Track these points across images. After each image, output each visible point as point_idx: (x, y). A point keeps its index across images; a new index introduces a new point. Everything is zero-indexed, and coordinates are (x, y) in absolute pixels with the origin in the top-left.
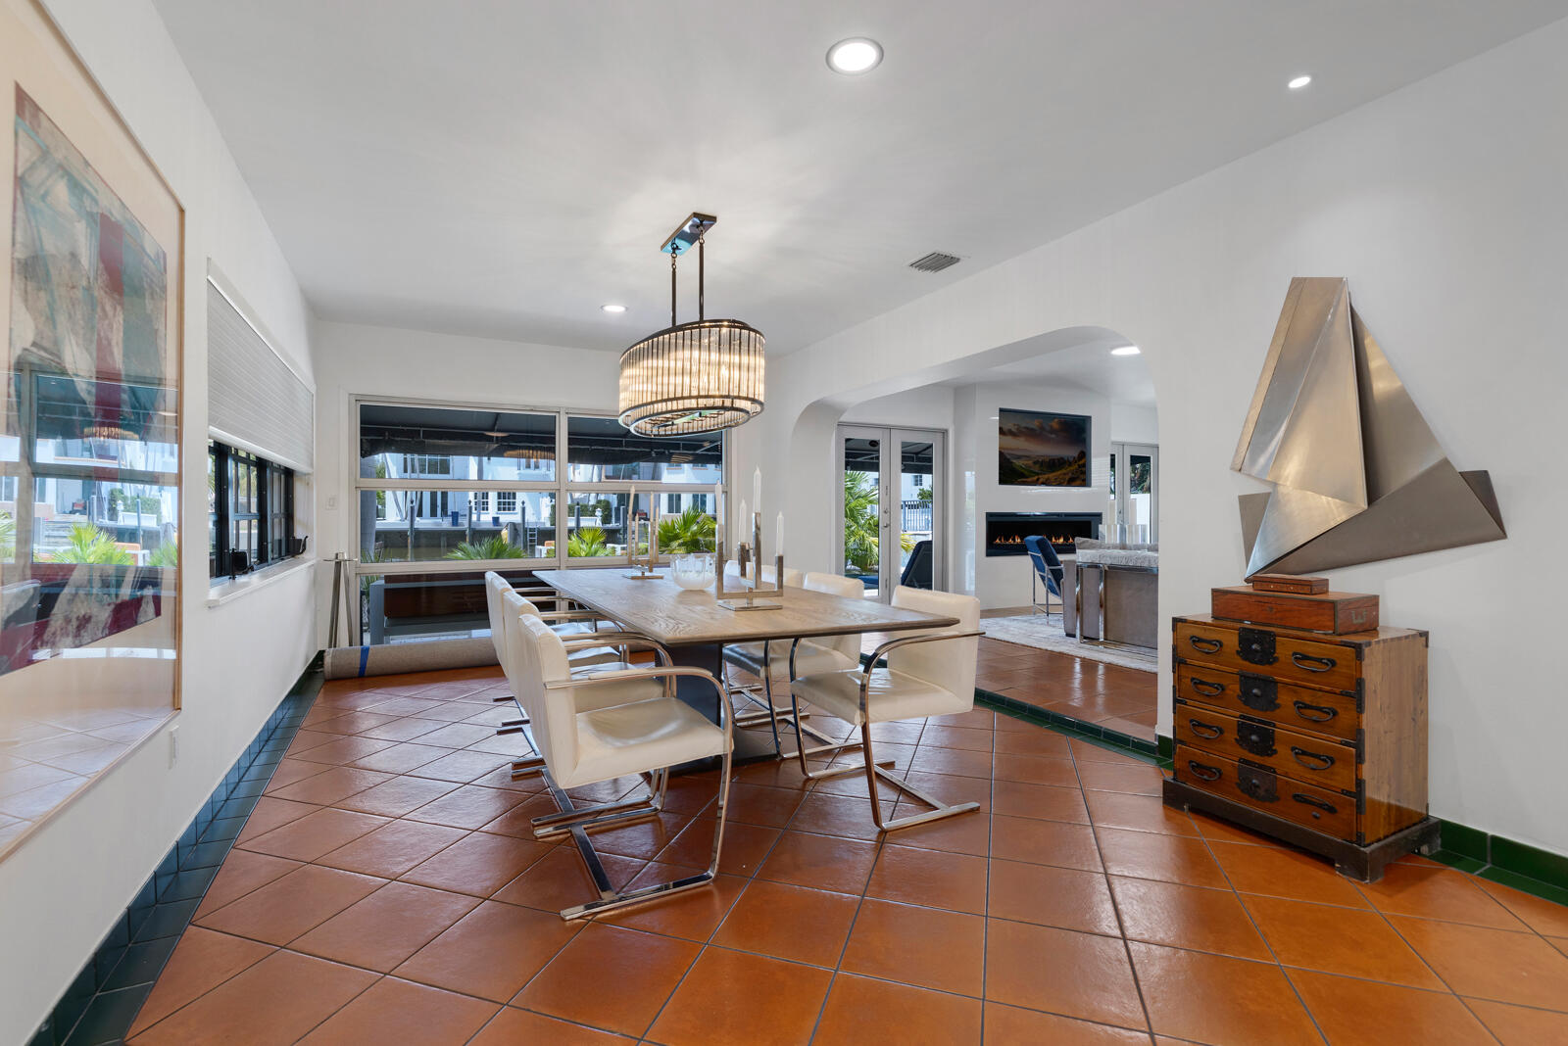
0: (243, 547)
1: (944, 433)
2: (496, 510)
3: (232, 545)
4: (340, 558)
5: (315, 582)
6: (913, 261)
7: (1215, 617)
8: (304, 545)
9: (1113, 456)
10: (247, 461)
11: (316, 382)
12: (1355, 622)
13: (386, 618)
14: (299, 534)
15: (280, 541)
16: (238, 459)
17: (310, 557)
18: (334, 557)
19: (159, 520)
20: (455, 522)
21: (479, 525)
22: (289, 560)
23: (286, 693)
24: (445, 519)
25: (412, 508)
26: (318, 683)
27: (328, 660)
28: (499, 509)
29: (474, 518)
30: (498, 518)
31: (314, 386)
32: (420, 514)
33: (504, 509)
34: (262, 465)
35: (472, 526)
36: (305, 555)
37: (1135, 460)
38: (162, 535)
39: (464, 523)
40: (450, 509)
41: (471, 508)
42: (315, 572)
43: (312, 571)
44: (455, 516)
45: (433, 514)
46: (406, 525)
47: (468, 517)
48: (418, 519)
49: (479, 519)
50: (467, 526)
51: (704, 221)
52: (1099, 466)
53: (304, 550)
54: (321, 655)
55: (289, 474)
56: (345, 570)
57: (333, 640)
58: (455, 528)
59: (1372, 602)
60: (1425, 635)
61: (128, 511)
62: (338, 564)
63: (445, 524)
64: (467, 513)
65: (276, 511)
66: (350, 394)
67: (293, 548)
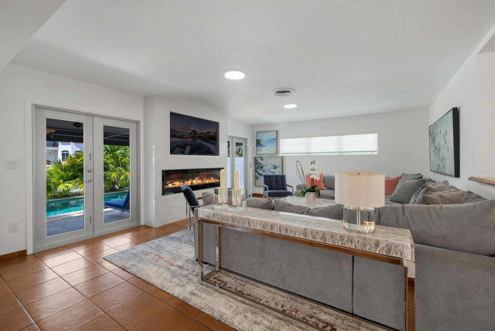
1: (137, 123)
9: (229, 142)
37: (237, 144)
52: (223, 147)
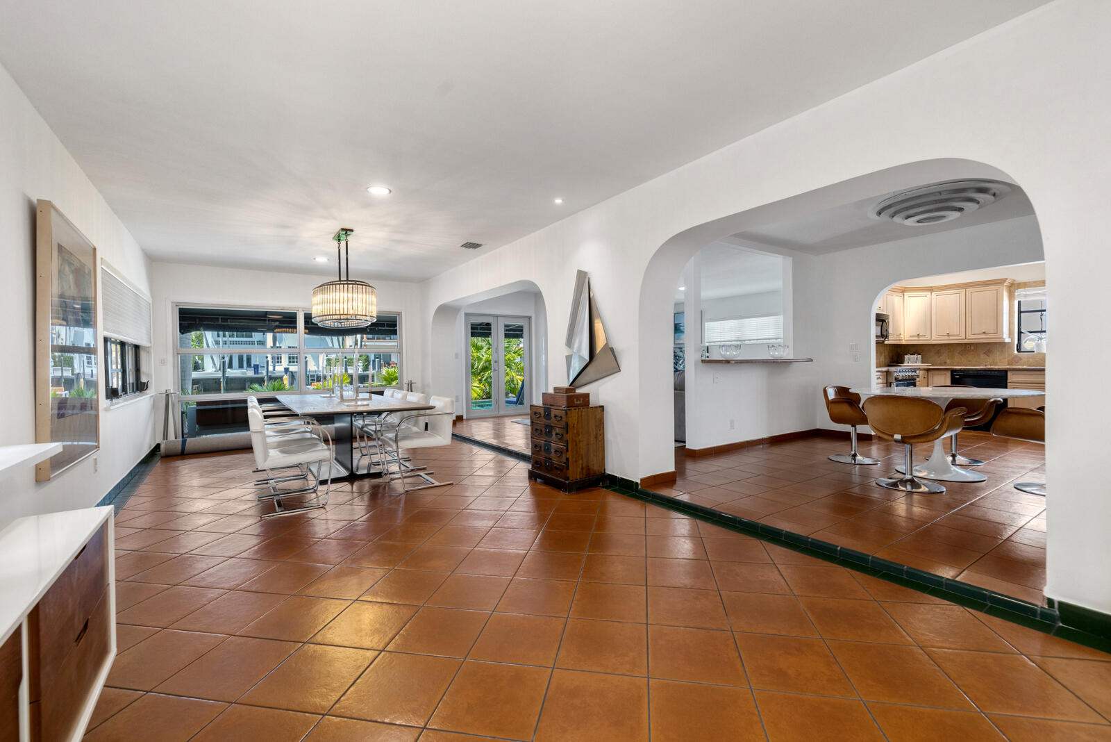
0: (115, 386)
1: (530, 318)
2: (287, 363)
3: (110, 385)
4: (169, 392)
5: (154, 406)
6: (462, 244)
7: (543, 404)
8: (147, 385)
10: (115, 342)
11: (152, 297)
12: (576, 402)
13: (197, 426)
14: (144, 379)
15: (133, 384)
16: (112, 342)
17: (151, 392)
18: (164, 391)
19: (73, 370)
20: (256, 371)
21: (274, 373)
22: (138, 393)
23: (140, 460)
24: (249, 369)
25: (224, 363)
26: (157, 458)
27: (162, 447)
28: (290, 362)
29: (271, 368)
30: (288, 368)
31: (151, 299)
32: (230, 366)
33: (294, 362)
34: (123, 344)
35: (269, 374)
36: (147, 391)
38: (75, 381)
39: (263, 373)
40: (253, 362)
41: (268, 362)
42: (154, 401)
43: (152, 399)
44: (256, 368)
45: (241, 366)
46: (220, 374)
47: (266, 368)
48: (229, 370)
49: (274, 370)
50: (265, 374)
51: (347, 231)
53: (147, 387)
54: (158, 446)
55: (137, 348)
56: (172, 399)
57: (165, 436)
58: (257, 376)
59: (587, 395)
60: (603, 407)
61: (57, 366)
62: (167, 396)
63: (250, 373)
64: (265, 365)
65: (131, 367)
66: (172, 302)
67: (140, 387)
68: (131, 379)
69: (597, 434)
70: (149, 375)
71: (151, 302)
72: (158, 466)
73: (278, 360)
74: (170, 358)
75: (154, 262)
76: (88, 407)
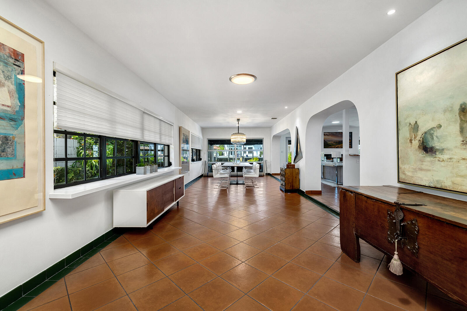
3: (194, 158)
5: (202, 164)
8: (202, 159)
10: (194, 149)
12: (290, 167)
18: (205, 161)
22: (200, 161)
23: (199, 176)
27: (204, 174)
28: (249, 153)
34: (196, 150)
41: (241, 153)
43: (202, 162)
45: (233, 154)
55: (199, 150)
57: (205, 171)
59: (294, 165)
60: (299, 169)
65: (198, 155)
66: (207, 138)
67: (200, 159)
68: (198, 157)
69: (296, 177)
70: (202, 157)
71: (202, 138)
72: (203, 178)
73: (245, 152)
74: (206, 153)
75: (203, 130)
76: (187, 163)
